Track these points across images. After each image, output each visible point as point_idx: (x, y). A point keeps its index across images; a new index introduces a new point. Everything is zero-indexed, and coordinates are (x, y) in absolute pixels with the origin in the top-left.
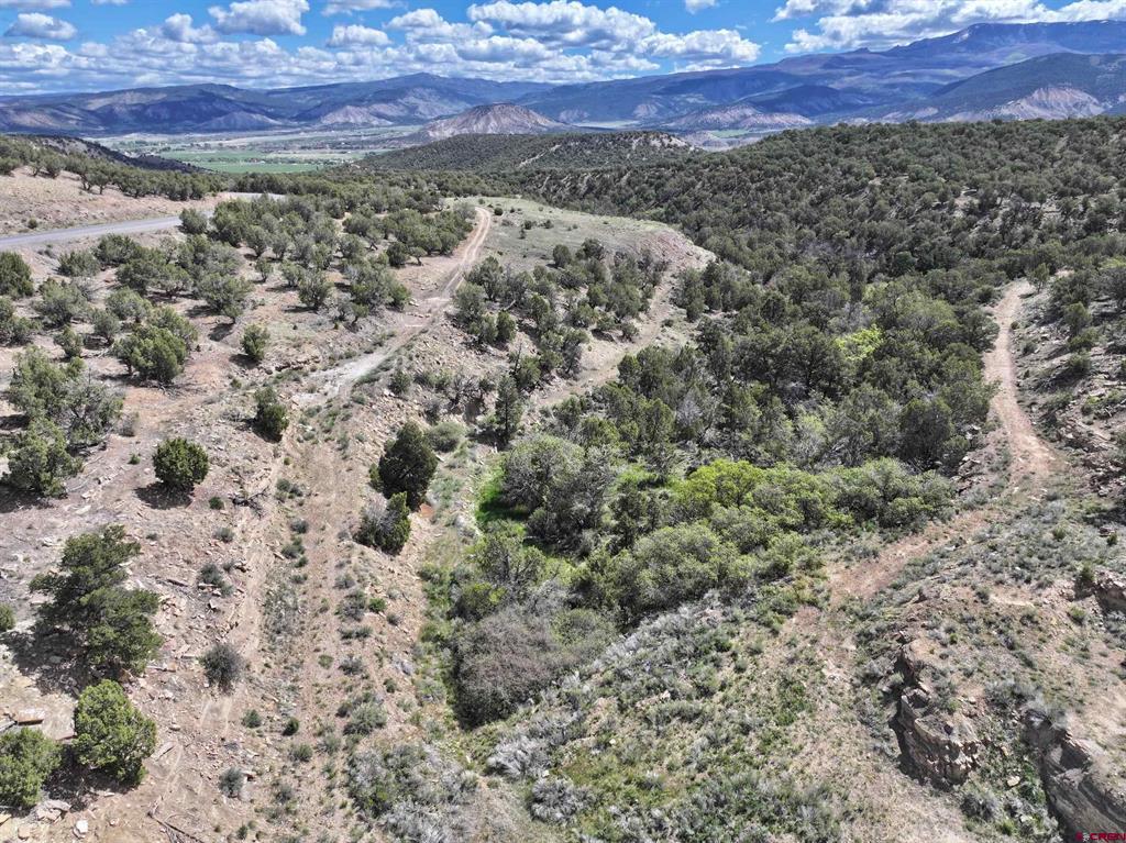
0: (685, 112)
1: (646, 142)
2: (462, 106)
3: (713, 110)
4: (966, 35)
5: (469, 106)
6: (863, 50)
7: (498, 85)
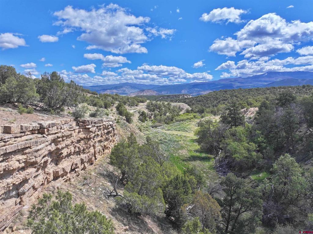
0: (194, 92)
1: (184, 97)
2: (137, 90)
3: (202, 91)
4: (266, 74)
5: (139, 90)
6: (240, 77)
7: (146, 85)
